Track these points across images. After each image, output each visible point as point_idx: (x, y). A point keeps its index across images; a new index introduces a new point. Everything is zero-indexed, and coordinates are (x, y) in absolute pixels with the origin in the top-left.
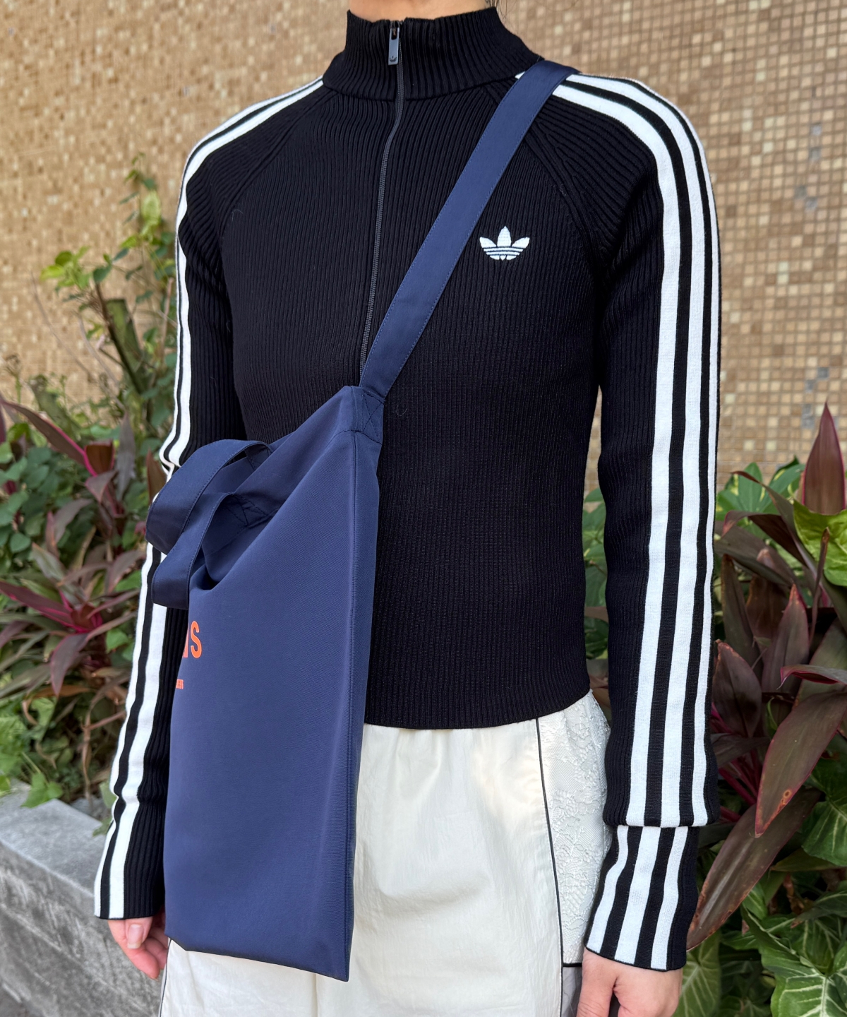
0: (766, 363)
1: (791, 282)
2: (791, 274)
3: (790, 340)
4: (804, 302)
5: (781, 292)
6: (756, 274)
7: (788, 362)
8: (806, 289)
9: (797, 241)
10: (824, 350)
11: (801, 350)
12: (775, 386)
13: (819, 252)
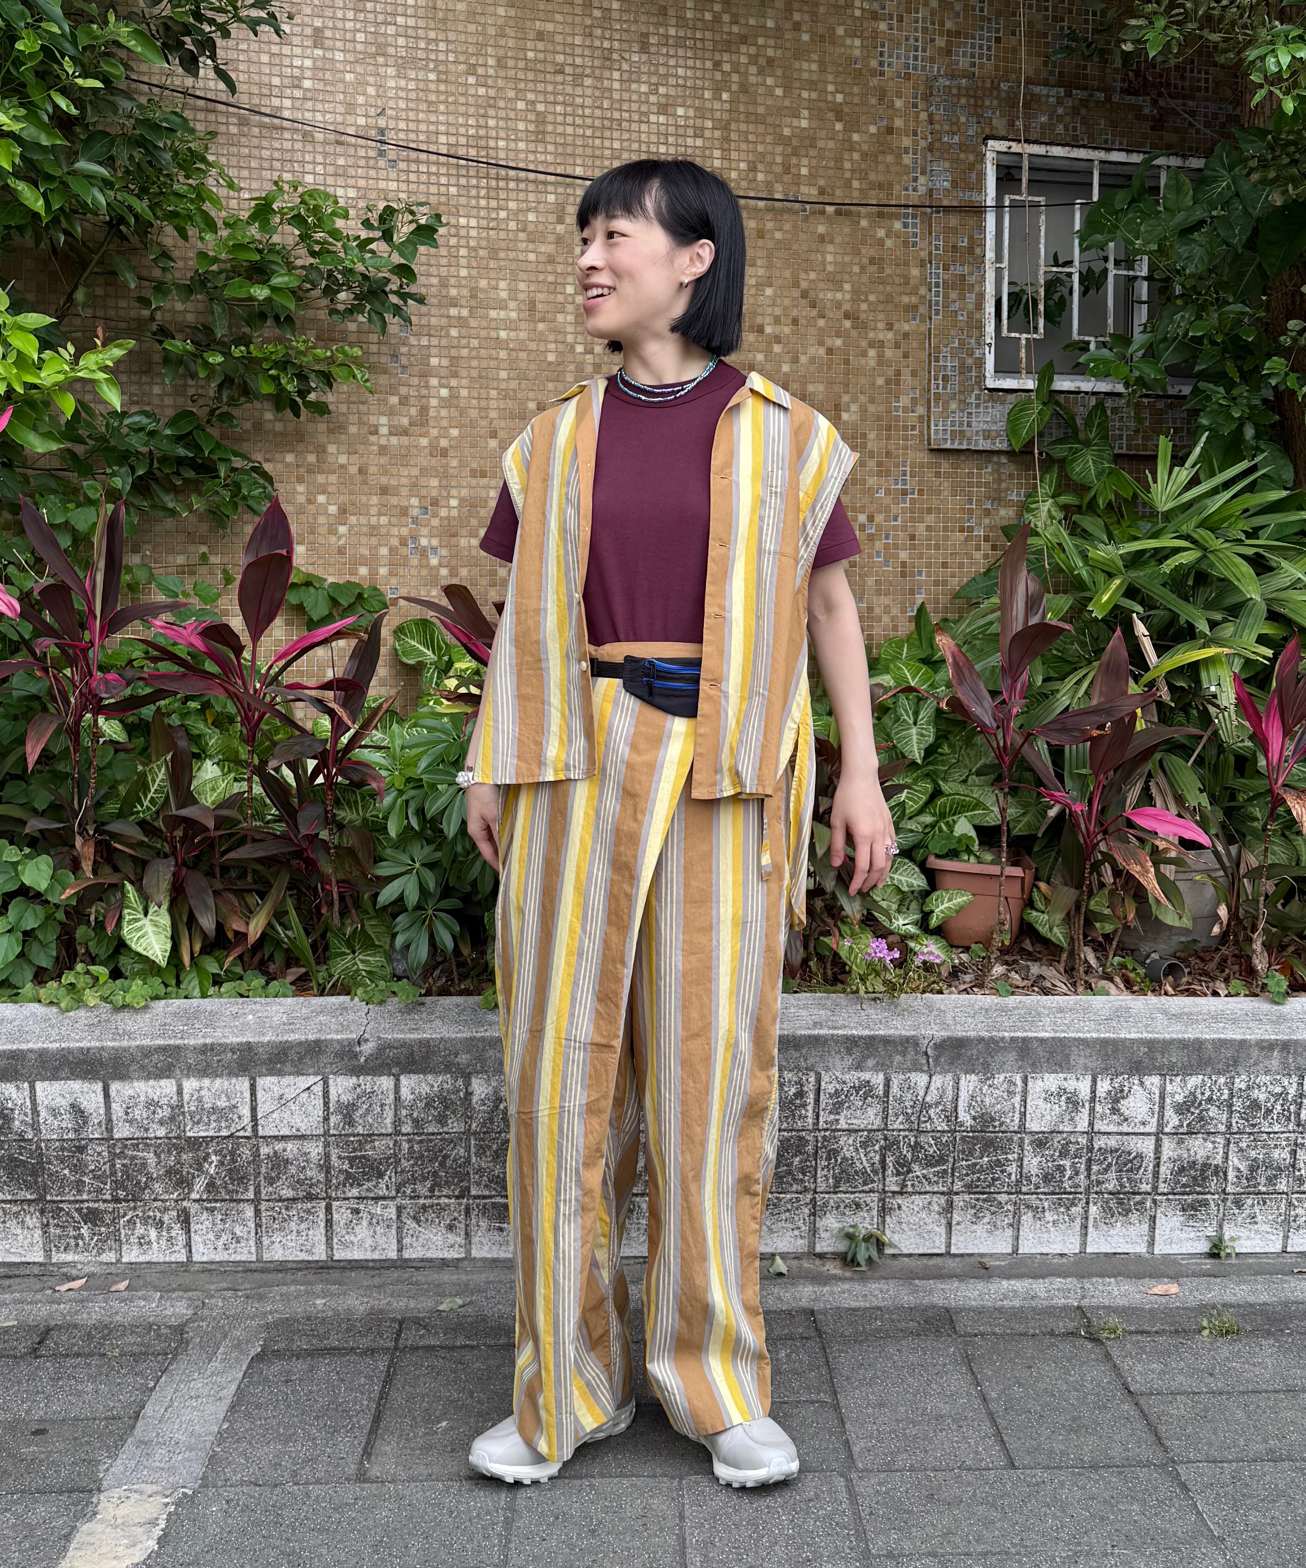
0: (375, 500)
1: (391, 434)
2: (390, 427)
3: (393, 482)
4: (403, 452)
5: (383, 441)
6: (361, 423)
7: (394, 501)
8: (405, 440)
9: (394, 400)
10: (424, 492)
11: (404, 491)
12: (384, 520)
13: (413, 411)
